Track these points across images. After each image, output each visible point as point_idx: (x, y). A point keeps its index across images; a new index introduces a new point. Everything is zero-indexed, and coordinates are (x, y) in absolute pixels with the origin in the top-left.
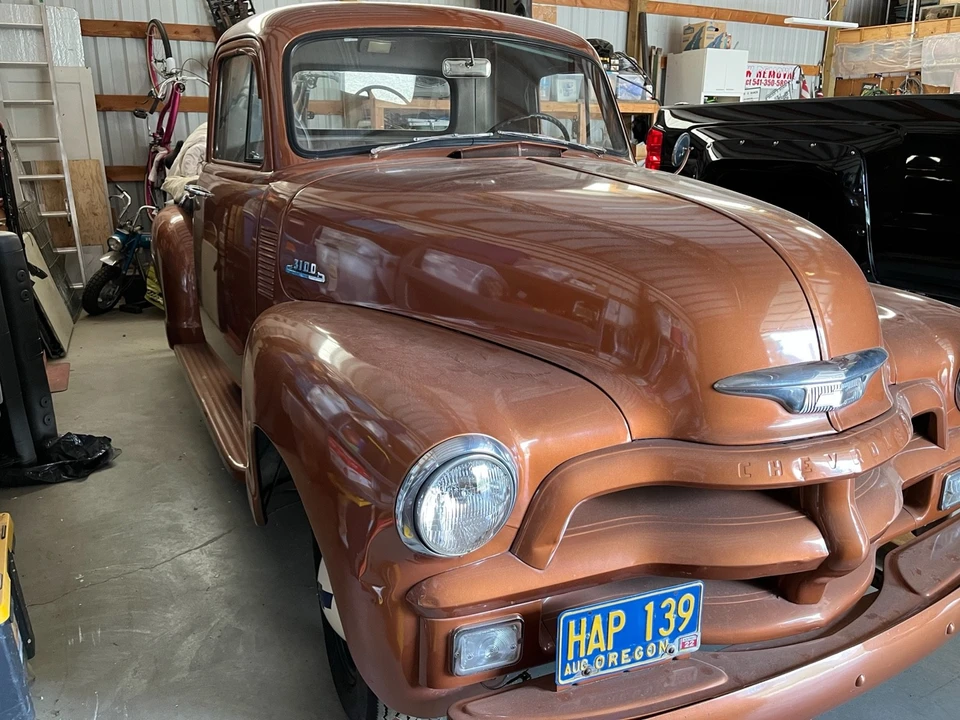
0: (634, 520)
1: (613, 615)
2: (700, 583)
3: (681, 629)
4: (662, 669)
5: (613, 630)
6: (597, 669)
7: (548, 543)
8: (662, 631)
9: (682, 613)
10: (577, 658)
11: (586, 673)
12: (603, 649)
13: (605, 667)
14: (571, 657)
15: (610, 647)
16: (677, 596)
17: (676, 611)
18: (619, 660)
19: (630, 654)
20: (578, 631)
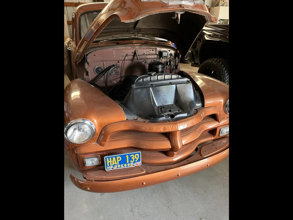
0: (129, 137)
1: (118, 158)
2: (140, 152)
3: (136, 161)
4: (132, 169)
5: (118, 161)
6: (115, 168)
7: (104, 141)
8: (131, 161)
9: (136, 158)
10: (110, 165)
11: (113, 168)
12: (116, 164)
13: (117, 168)
14: (108, 165)
15: (118, 164)
16: (134, 154)
17: (134, 157)
18: (121, 166)
19: (123, 165)
20: (109, 160)
